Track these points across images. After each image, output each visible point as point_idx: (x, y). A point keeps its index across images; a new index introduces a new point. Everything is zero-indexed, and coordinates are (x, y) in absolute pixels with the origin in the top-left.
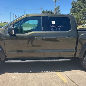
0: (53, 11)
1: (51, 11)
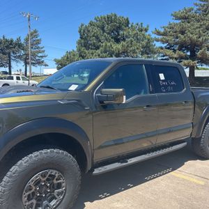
0: (22, 41)
1: (19, 39)
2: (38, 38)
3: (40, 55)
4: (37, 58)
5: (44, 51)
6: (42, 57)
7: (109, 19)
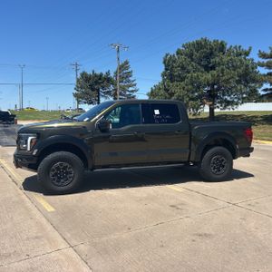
0: (112, 75)
1: (108, 73)
2: (130, 70)
3: (130, 89)
4: (128, 93)
5: (135, 85)
6: (133, 91)
7: (199, 45)
